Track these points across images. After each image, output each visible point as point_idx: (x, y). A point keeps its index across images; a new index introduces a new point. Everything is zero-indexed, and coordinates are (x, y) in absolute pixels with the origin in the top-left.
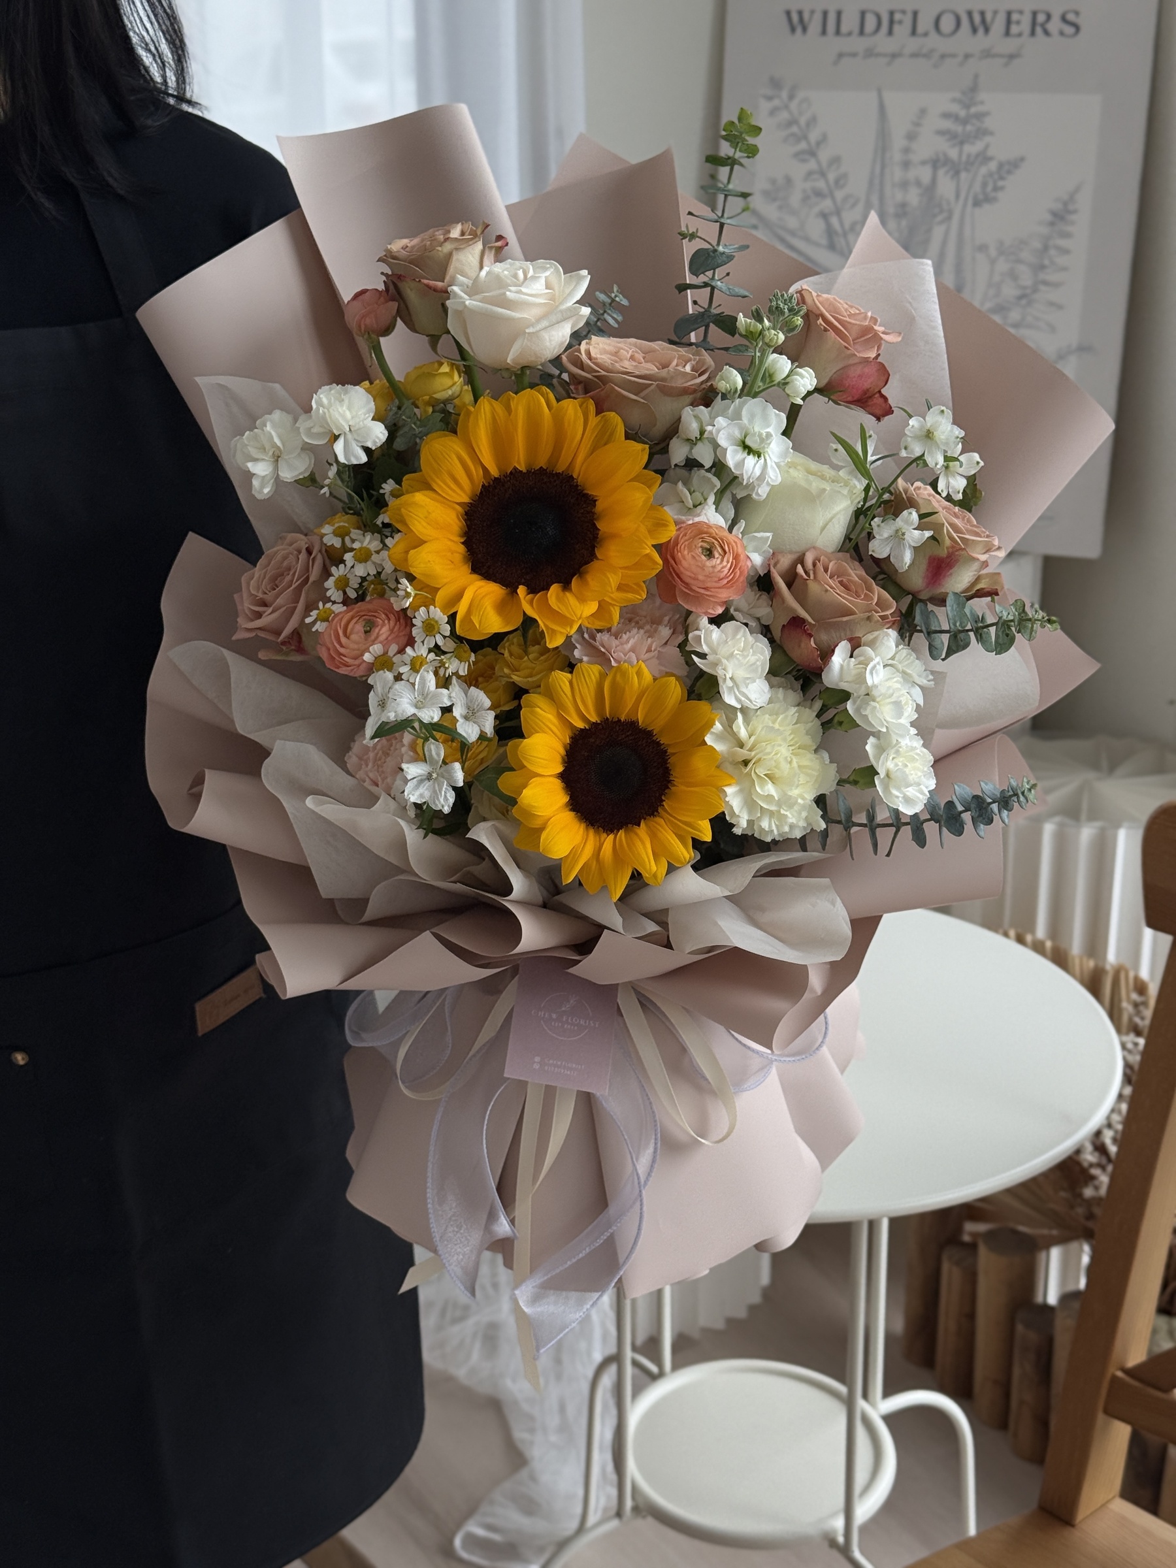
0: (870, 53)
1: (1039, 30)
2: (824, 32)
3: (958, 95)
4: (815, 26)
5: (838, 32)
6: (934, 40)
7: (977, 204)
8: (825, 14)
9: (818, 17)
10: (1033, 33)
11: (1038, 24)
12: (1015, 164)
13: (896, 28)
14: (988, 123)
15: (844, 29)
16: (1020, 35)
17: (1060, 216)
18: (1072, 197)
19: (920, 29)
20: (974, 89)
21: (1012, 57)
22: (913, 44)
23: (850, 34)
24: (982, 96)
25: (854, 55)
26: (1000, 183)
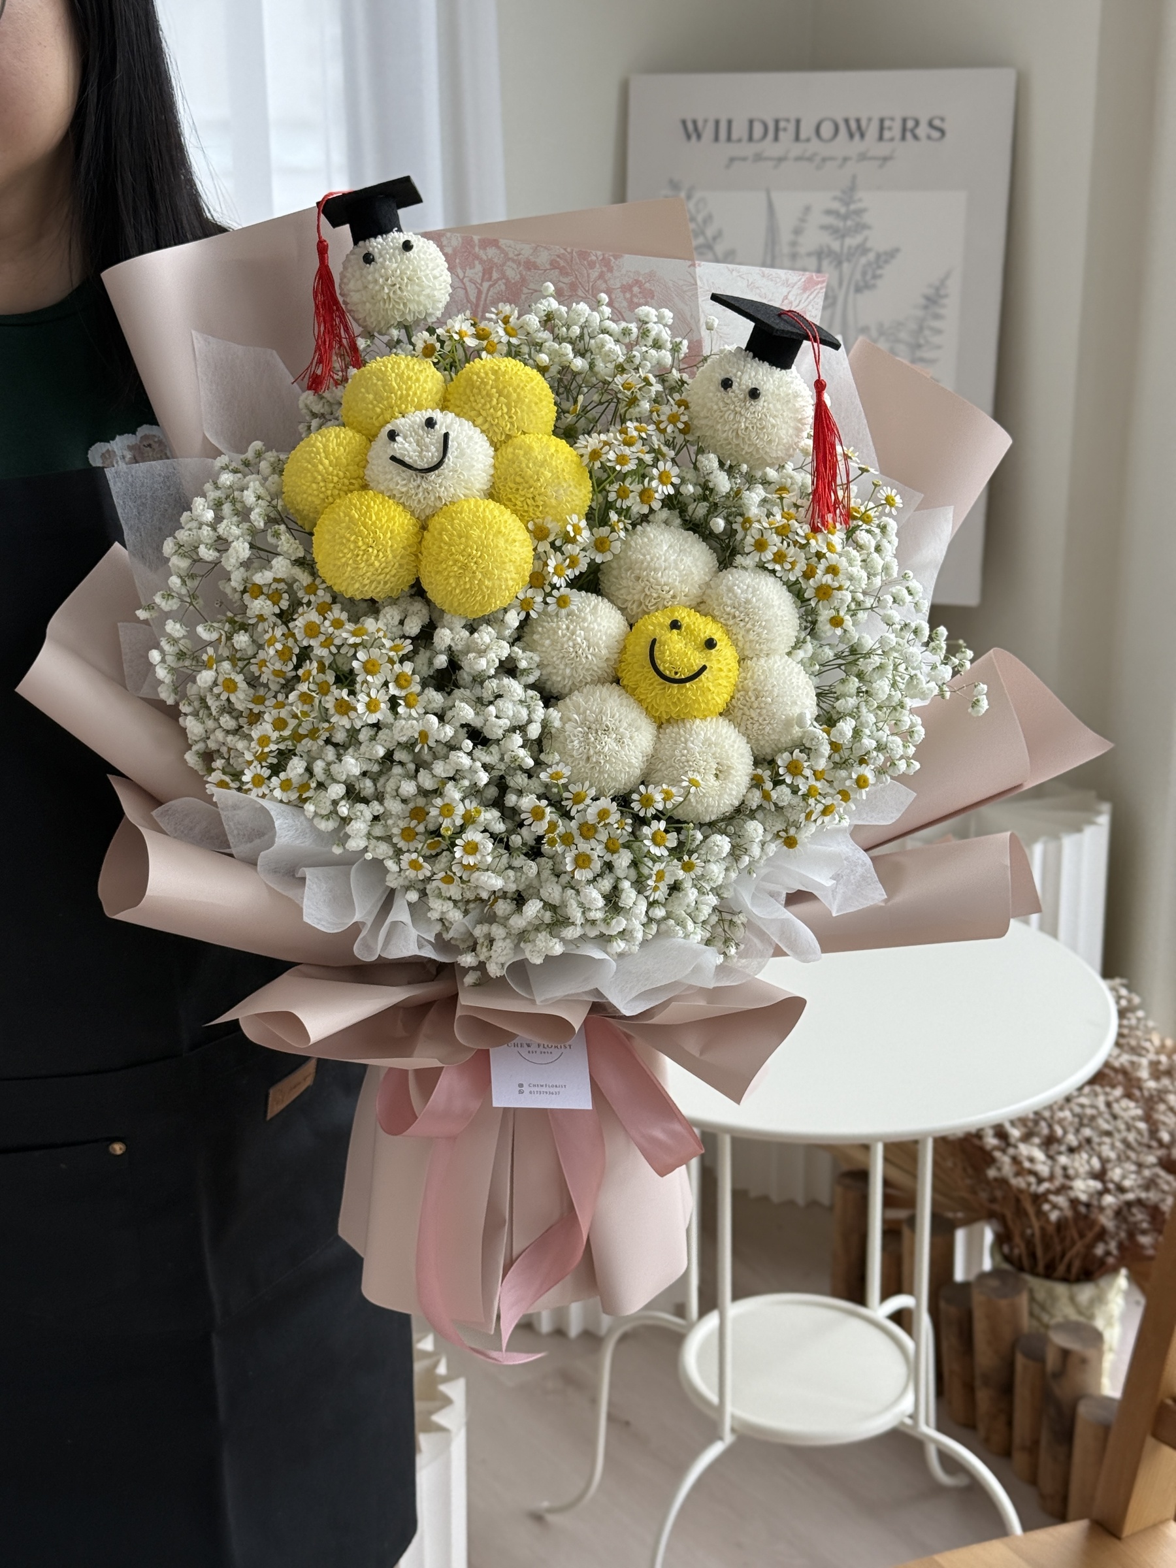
0: (758, 158)
1: (909, 135)
2: (717, 139)
3: (838, 194)
4: (708, 133)
5: (729, 139)
6: (815, 146)
8: (717, 123)
9: (711, 126)
10: (903, 138)
11: (908, 130)
12: (892, 254)
13: (781, 134)
14: (867, 218)
15: (735, 136)
16: (892, 139)
17: (933, 300)
18: (943, 282)
19: (803, 136)
20: (853, 188)
21: (885, 159)
22: (797, 149)
23: (740, 140)
24: (860, 194)
25: (744, 159)
26: (879, 272)
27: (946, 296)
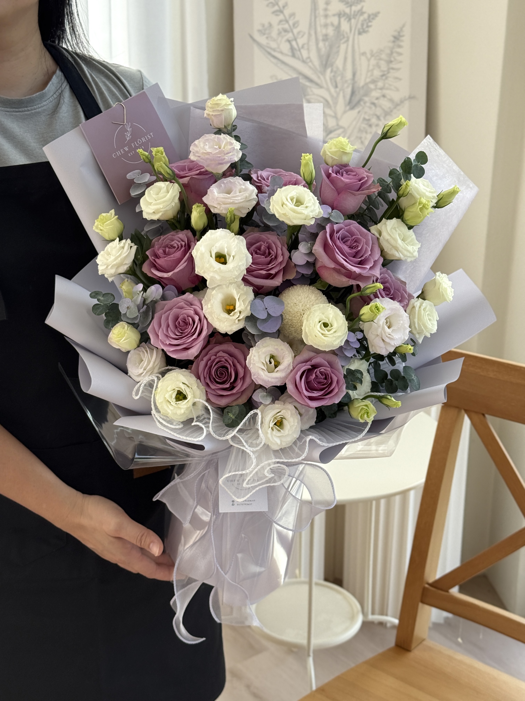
7: (360, 33)
12: (376, 15)
17: (397, 38)
18: (402, 29)
26: (370, 24)
27: (403, 36)
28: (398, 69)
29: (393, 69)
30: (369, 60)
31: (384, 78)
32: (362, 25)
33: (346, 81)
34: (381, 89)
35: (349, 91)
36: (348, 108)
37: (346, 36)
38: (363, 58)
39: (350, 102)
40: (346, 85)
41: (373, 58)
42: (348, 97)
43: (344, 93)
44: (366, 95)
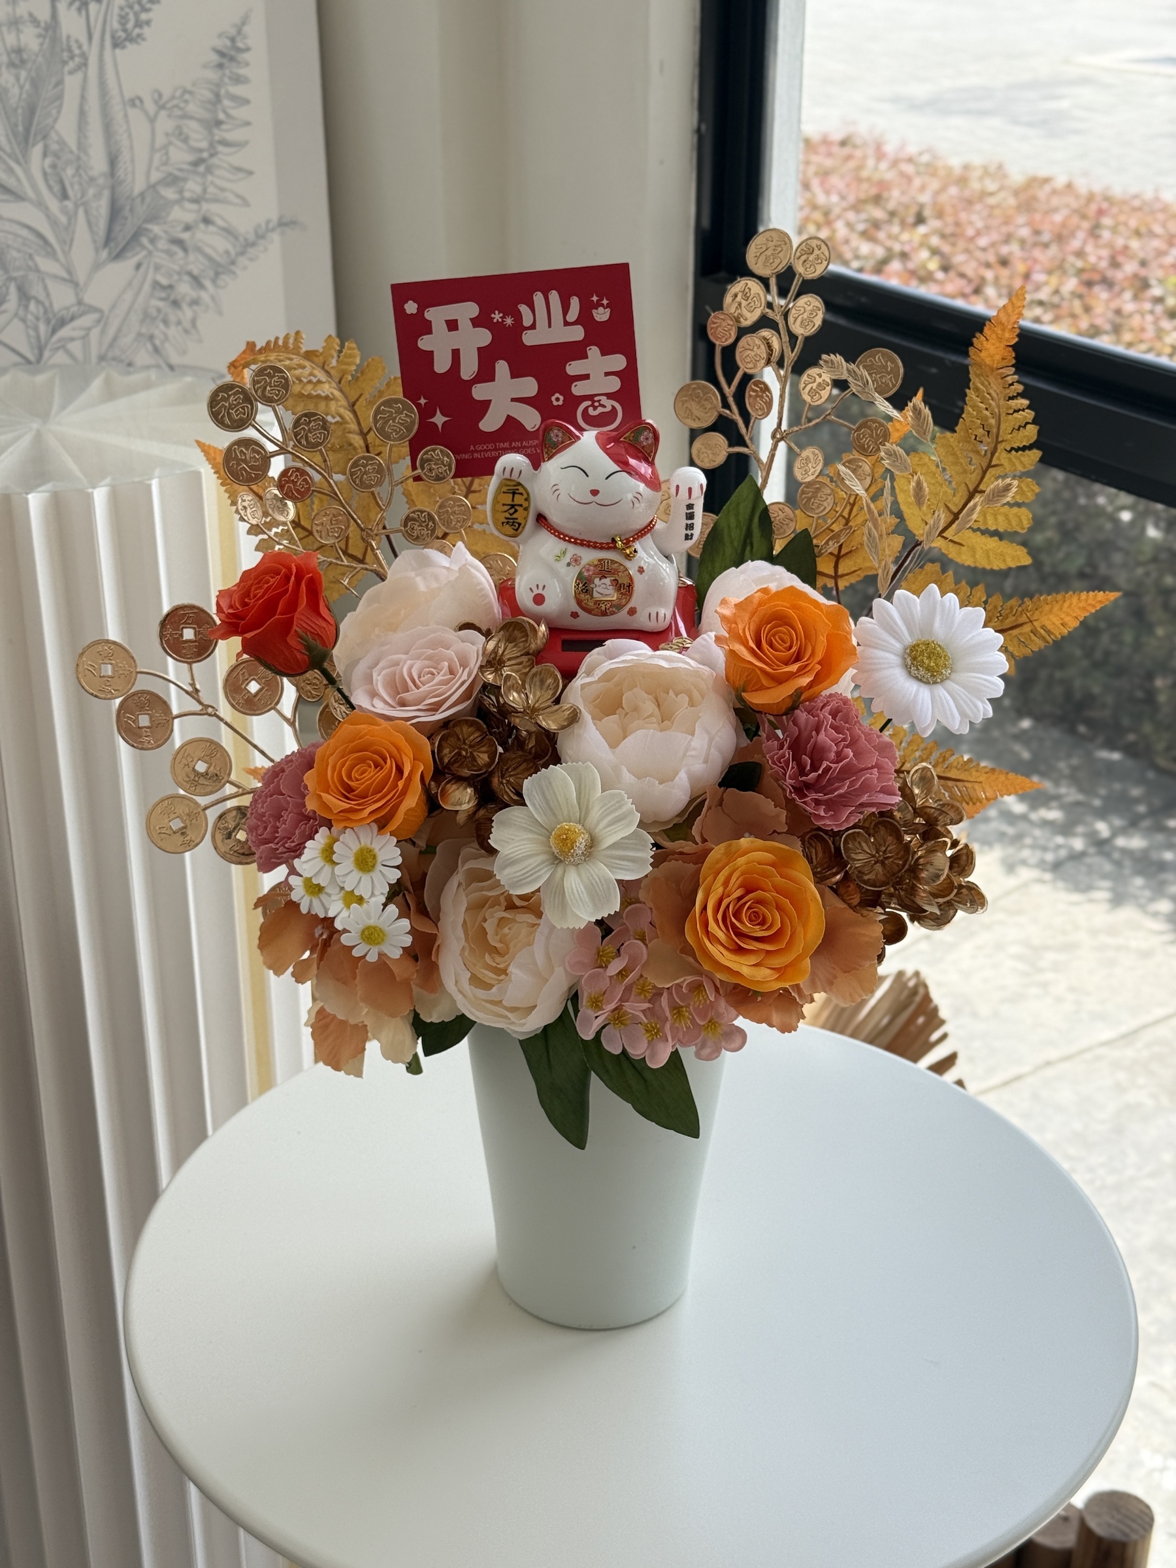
7: (116, 45)
17: (229, 56)
18: (239, 30)
26: (144, 16)
27: (246, 50)
28: (240, 145)
29: (225, 143)
30: (152, 120)
31: (201, 169)
32: (123, 19)
33: (92, 179)
34: (196, 201)
35: (102, 208)
36: (104, 254)
37: (77, 51)
38: (133, 113)
39: (108, 239)
40: (91, 192)
41: (163, 113)
42: (102, 224)
43: (87, 212)
44: (153, 218)
